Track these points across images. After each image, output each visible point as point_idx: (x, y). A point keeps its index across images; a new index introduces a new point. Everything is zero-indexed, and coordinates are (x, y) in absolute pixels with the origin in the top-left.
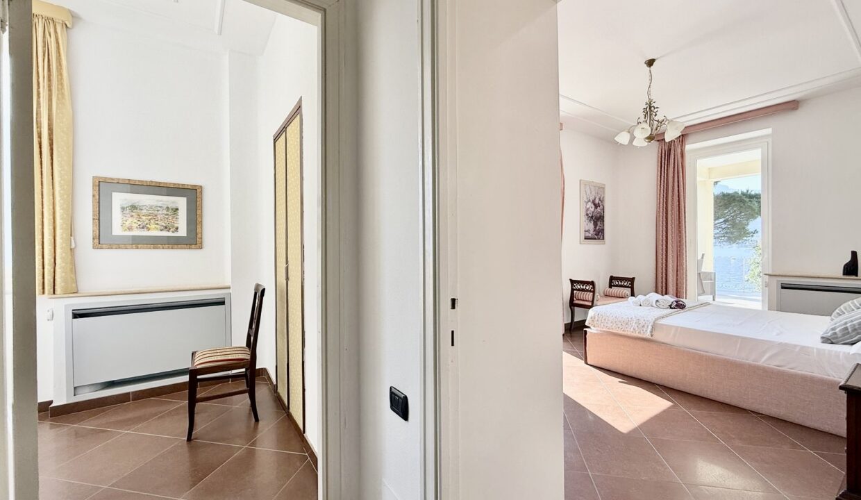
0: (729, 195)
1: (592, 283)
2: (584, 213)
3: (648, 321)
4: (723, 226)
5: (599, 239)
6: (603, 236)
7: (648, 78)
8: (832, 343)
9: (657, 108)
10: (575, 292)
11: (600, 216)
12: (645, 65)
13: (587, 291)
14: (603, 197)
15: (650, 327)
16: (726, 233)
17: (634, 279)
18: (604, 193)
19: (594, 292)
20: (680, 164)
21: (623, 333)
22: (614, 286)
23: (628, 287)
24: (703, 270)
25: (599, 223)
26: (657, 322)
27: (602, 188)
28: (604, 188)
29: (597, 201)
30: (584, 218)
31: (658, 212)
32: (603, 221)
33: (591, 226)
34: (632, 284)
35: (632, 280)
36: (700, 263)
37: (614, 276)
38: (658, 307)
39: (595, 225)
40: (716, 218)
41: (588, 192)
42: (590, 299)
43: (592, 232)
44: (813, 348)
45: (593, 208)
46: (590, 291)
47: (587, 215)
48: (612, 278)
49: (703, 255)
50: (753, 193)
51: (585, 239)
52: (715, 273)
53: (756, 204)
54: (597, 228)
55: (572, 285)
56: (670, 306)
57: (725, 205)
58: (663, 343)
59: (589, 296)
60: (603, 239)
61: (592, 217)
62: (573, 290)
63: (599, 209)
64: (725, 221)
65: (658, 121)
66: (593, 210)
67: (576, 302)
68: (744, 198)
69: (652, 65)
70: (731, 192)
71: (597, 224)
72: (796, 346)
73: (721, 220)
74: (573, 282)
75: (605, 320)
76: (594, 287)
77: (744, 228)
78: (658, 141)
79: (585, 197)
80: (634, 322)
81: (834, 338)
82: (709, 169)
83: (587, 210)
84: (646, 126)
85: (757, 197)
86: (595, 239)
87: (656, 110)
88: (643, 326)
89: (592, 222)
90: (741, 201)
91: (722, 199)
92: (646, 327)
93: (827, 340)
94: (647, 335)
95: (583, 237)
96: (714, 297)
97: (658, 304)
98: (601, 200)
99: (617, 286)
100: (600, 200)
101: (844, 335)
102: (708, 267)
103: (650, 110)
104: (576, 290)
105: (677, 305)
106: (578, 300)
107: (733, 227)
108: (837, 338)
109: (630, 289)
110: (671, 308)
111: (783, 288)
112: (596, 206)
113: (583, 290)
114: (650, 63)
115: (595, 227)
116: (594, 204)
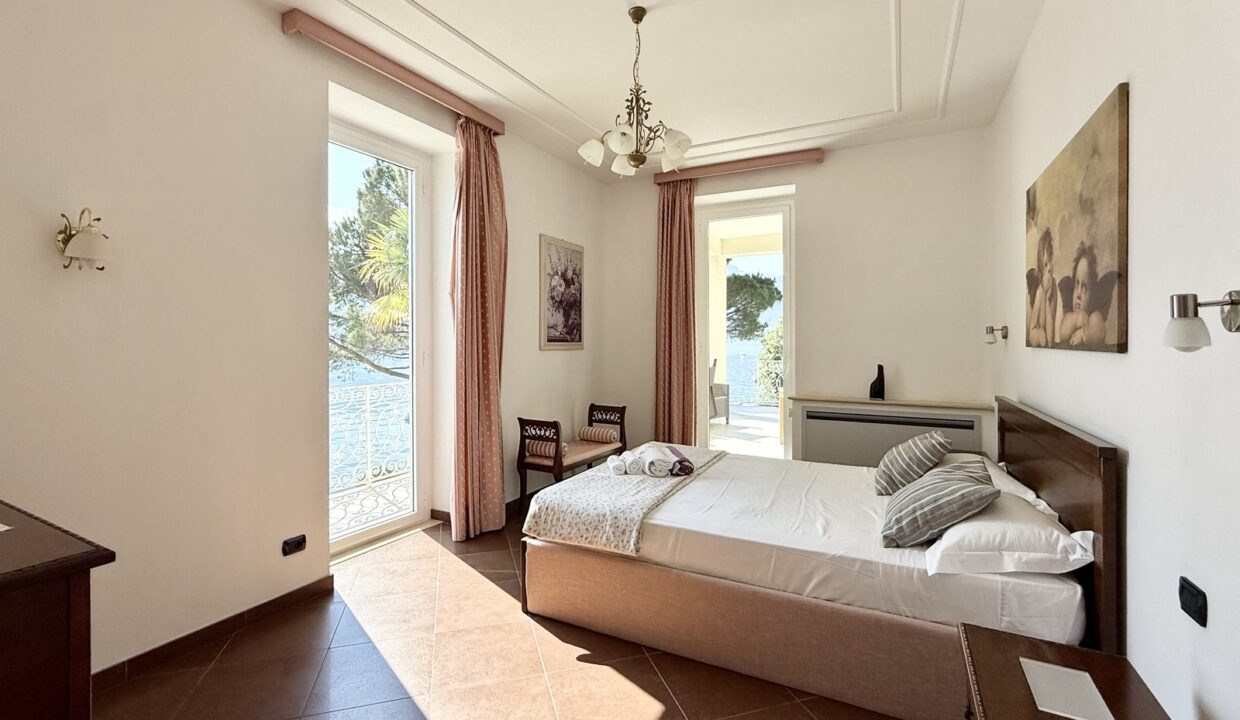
0: (741, 277)
1: (555, 425)
2: (546, 295)
3: (631, 520)
4: (735, 317)
5: (573, 340)
6: (580, 336)
7: (635, 43)
8: (898, 546)
9: (649, 103)
10: (527, 441)
11: (575, 301)
12: (630, 18)
13: (547, 439)
14: (580, 269)
15: (634, 534)
16: (738, 326)
17: (624, 408)
18: (581, 259)
19: (557, 441)
20: (688, 225)
21: (590, 546)
22: (596, 421)
23: (616, 423)
24: (716, 381)
25: (572, 313)
26: (646, 521)
27: (578, 253)
28: (581, 253)
29: (570, 274)
30: (547, 304)
31: (659, 299)
32: (580, 310)
33: (559, 318)
34: (622, 418)
35: (622, 411)
36: (712, 372)
37: (597, 404)
38: (653, 475)
39: (567, 316)
40: (729, 307)
41: (555, 258)
42: (552, 453)
43: (560, 328)
44: (878, 563)
45: (564, 286)
46: (552, 440)
47: (553, 298)
48: (593, 408)
49: (715, 360)
50: (763, 277)
51: (549, 341)
52: (728, 386)
53: (766, 290)
54: (570, 322)
55: (523, 429)
56: (671, 471)
57: (737, 290)
58: (657, 564)
59: (550, 449)
60: (580, 340)
61: (561, 302)
62: (523, 438)
63: (572, 289)
64: (737, 311)
65: (650, 129)
66: (562, 289)
67: (530, 460)
68: (755, 282)
69: (641, 20)
70: (742, 274)
71: (570, 316)
72: (854, 560)
73: (733, 309)
74: (523, 423)
75: (558, 519)
76: (557, 433)
77: (755, 320)
78: (659, 184)
79: (548, 266)
80: (609, 523)
81: (900, 538)
82: (722, 240)
83: (553, 289)
84: (632, 132)
85: (768, 283)
86: (567, 341)
87: (646, 108)
88: (624, 533)
89: (562, 311)
90: (752, 286)
91: (734, 283)
92: (627, 533)
93: (893, 542)
94: (630, 551)
95: (544, 339)
96: (727, 419)
97: (653, 469)
98: (578, 273)
99: (600, 421)
100: (574, 271)
101: (913, 532)
102: (720, 378)
103: (637, 106)
104: (529, 437)
105: (680, 469)
106: (533, 455)
107: (744, 319)
108: (904, 536)
109: (619, 426)
110: (672, 475)
111: (809, 417)
112: (568, 283)
113: (540, 438)
114: (638, 14)
115: (567, 320)
116: (565, 280)
